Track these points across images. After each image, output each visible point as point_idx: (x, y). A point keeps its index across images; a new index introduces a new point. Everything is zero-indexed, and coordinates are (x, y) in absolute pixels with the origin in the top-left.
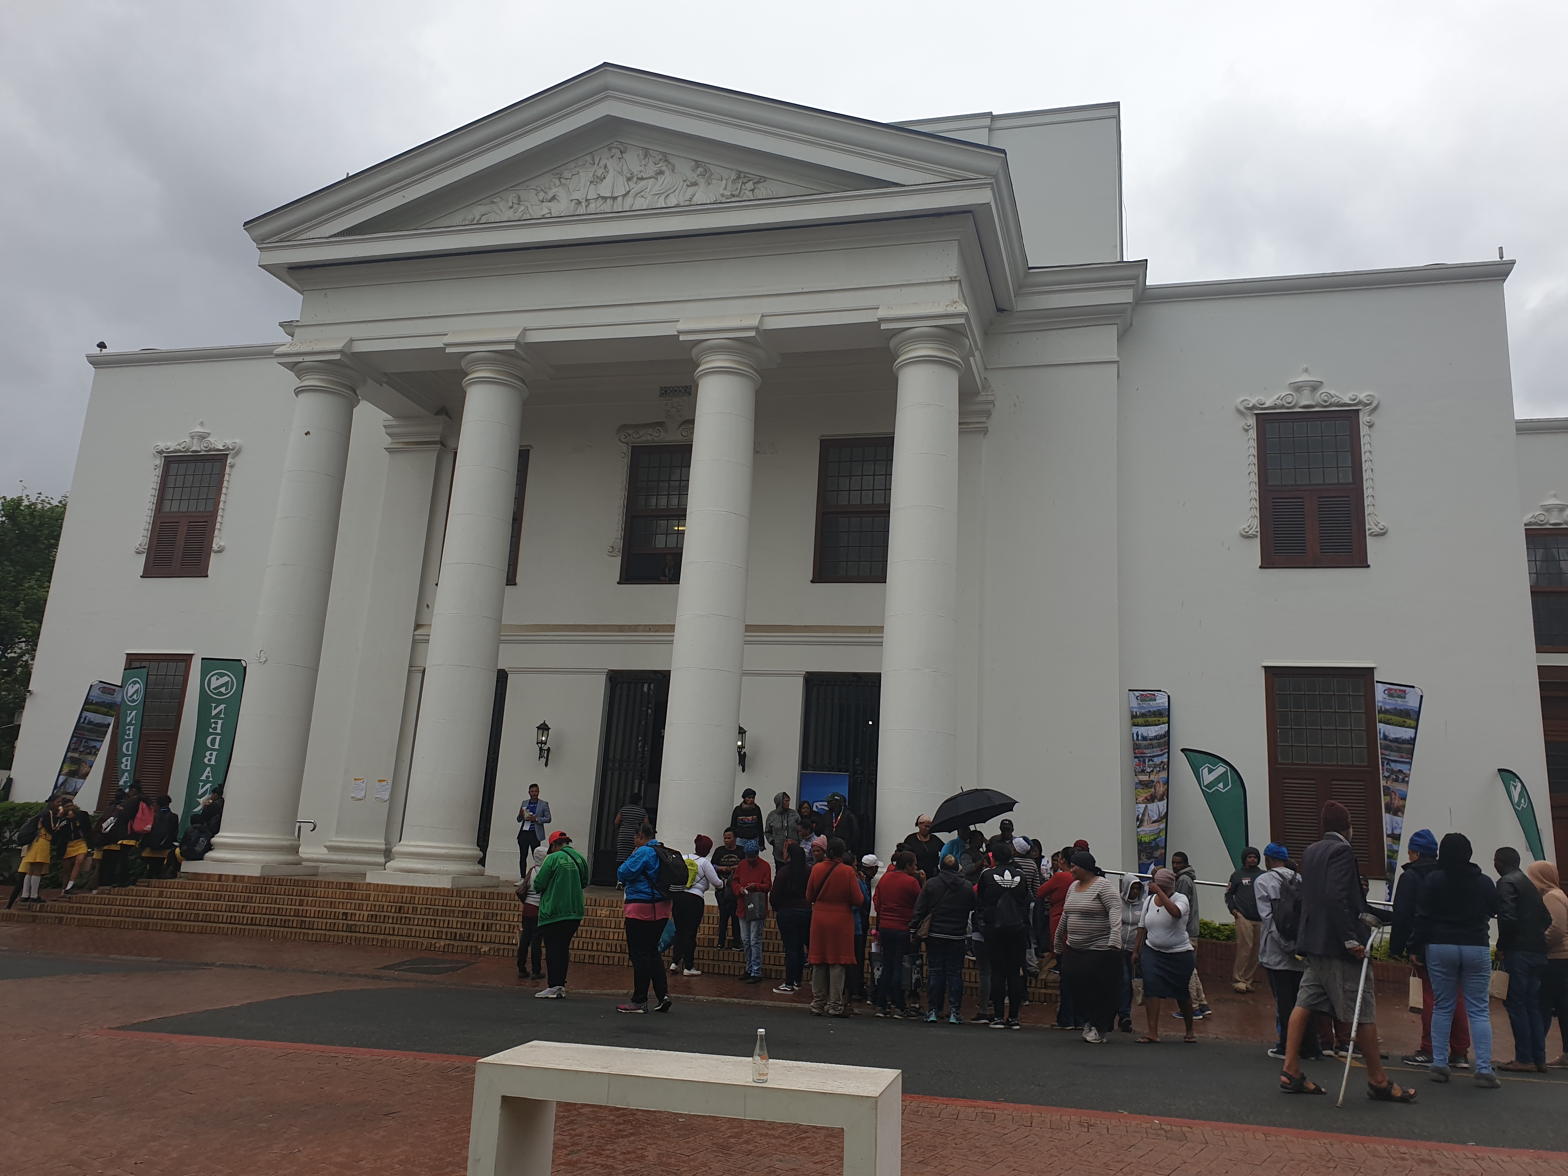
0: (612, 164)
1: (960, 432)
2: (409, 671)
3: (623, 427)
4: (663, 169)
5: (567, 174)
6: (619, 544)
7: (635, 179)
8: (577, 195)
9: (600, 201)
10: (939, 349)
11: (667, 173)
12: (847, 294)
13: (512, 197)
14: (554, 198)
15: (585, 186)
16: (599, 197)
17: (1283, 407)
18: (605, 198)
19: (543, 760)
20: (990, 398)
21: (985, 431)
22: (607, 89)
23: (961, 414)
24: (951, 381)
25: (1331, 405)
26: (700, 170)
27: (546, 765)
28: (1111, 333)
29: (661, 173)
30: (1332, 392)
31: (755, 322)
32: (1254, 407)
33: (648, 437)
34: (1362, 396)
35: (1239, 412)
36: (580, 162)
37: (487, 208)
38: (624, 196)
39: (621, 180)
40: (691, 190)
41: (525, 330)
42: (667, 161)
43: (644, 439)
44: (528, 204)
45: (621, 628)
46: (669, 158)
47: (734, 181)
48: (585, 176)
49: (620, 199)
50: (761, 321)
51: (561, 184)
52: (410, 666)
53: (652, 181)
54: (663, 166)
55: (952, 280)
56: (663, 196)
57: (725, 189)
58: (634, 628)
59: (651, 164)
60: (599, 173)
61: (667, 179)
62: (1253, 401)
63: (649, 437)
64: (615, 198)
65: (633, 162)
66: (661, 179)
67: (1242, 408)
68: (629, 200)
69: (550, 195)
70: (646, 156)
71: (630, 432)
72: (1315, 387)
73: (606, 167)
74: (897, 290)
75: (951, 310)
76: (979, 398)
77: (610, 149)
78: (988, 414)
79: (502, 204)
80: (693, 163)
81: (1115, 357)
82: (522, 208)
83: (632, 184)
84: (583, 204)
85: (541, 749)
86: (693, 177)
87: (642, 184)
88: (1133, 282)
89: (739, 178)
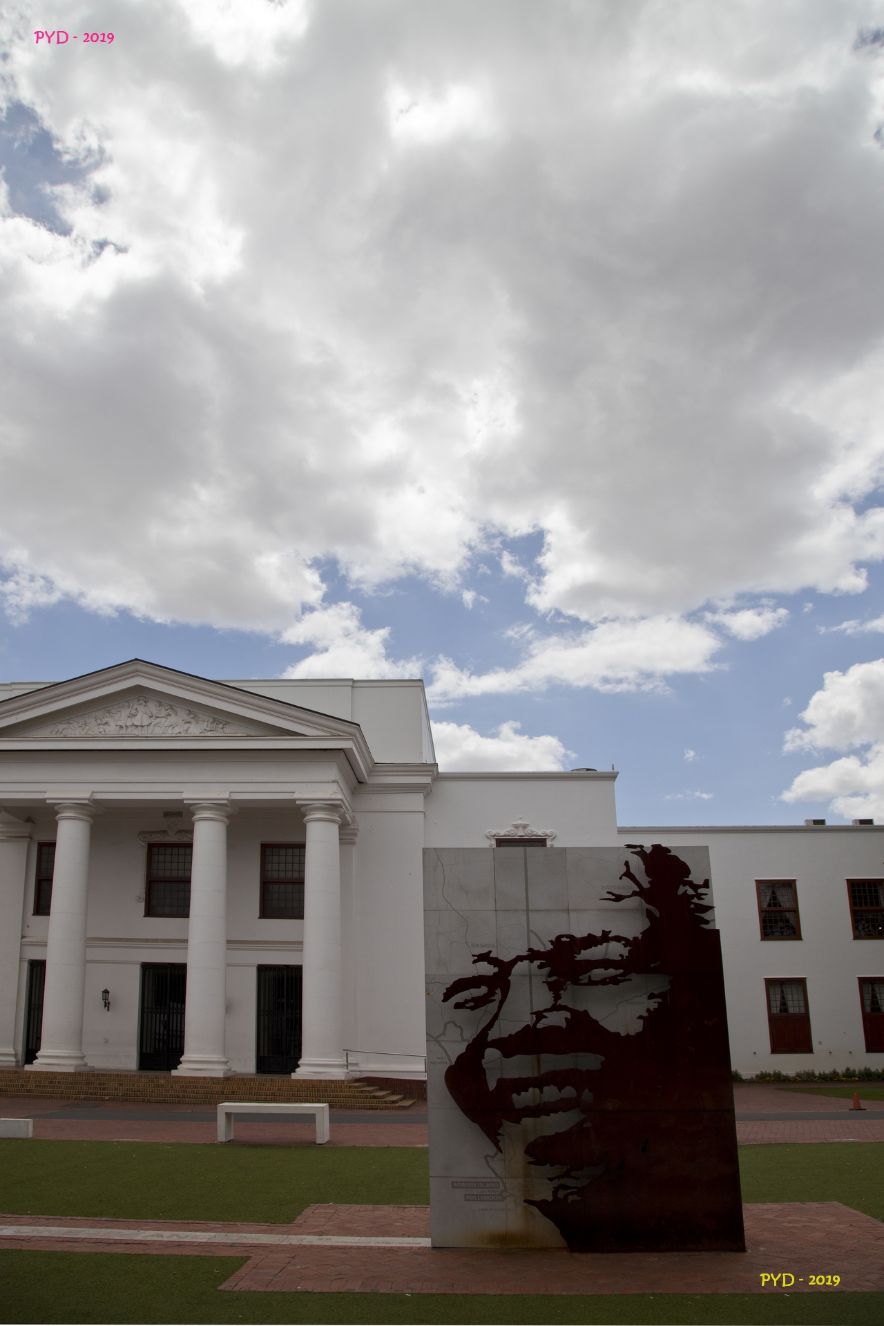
0: (141, 708)
1: (340, 844)
2: (20, 961)
3: (142, 833)
4: (171, 713)
5: (113, 711)
6: (143, 896)
7: (154, 717)
8: (120, 723)
9: (134, 727)
10: (327, 814)
11: (173, 715)
12: (277, 784)
13: (81, 721)
14: (106, 723)
15: (124, 719)
16: (133, 724)
17: (509, 836)
18: (137, 726)
19: (107, 1008)
20: (356, 827)
21: (354, 843)
22: (137, 671)
23: (340, 834)
24: (335, 828)
25: (533, 835)
26: (192, 716)
27: (108, 1010)
28: (421, 796)
29: (170, 715)
30: (533, 830)
31: (227, 796)
32: (495, 835)
33: (156, 839)
34: (548, 832)
35: (487, 837)
36: (121, 705)
37: (66, 726)
38: (148, 725)
39: (146, 717)
40: (187, 725)
41: (93, 792)
42: (172, 709)
43: (155, 839)
44: (91, 725)
45: (147, 940)
46: (174, 707)
47: (211, 723)
48: (125, 713)
49: (146, 727)
50: (230, 795)
51: (111, 716)
52: (20, 958)
53: (164, 719)
54: (170, 711)
55: (334, 782)
56: (171, 728)
57: (207, 727)
58: (156, 941)
59: (163, 710)
60: (133, 712)
61: (173, 719)
62: (494, 832)
63: (158, 839)
64: (142, 726)
65: (152, 707)
66: (169, 718)
67: (488, 835)
68: (151, 728)
69: (104, 722)
70: (160, 706)
71: (146, 835)
72: (525, 827)
73: (136, 709)
74: (304, 784)
75: (333, 797)
76: (350, 827)
77: (139, 700)
78: (355, 835)
79: (75, 724)
80: (187, 712)
81: (422, 809)
82: (88, 727)
83: (152, 720)
84: (124, 728)
85: (105, 1003)
86: (188, 718)
87: (158, 720)
88: (431, 773)
89: (214, 721)
